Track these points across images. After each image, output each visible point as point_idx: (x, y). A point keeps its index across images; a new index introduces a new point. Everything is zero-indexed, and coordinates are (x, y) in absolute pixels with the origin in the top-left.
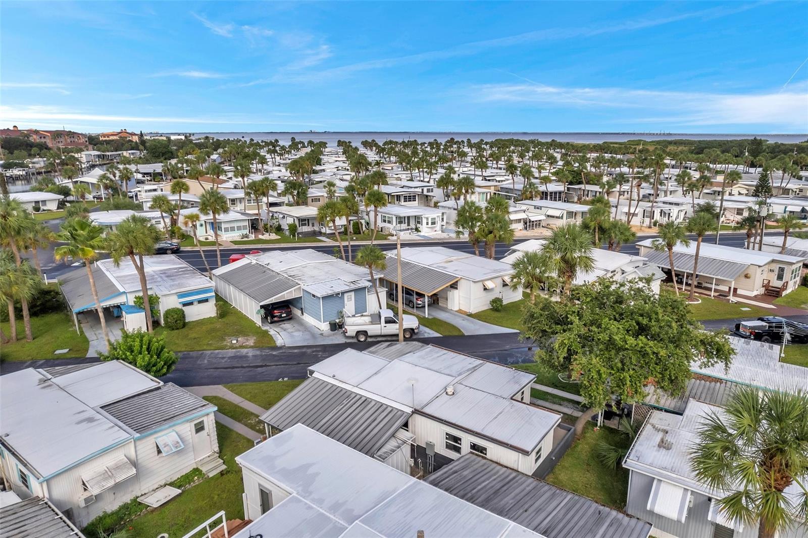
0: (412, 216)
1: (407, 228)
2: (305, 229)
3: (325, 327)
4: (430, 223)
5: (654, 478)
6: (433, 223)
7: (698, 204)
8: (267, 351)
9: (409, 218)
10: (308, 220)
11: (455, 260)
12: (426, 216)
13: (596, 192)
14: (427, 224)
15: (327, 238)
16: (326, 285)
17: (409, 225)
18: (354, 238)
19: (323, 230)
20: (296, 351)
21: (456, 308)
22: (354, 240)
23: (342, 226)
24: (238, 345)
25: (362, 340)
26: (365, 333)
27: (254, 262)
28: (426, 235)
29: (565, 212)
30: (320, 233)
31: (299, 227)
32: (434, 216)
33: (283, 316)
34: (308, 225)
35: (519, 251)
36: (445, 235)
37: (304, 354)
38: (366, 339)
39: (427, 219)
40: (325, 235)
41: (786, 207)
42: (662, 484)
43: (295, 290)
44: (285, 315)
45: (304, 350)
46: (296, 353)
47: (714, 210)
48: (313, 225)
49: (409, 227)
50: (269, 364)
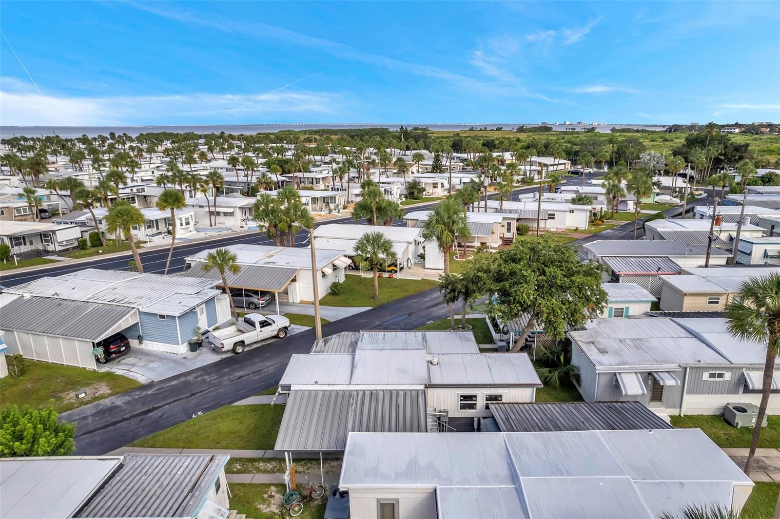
0: (161, 219)
1: (157, 232)
2: (24, 249)
3: (183, 349)
4: (184, 224)
5: (615, 373)
6: (188, 223)
7: (408, 182)
8: (138, 393)
9: (157, 221)
10: (24, 238)
11: (275, 253)
12: (180, 216)
13: (312, 178)
14: (182, 225)
15: (59, 256)
16: (169, 302)
17: (158, 229)
18: (100, 251)
19: (51, 248)
20: (174, 383)
21: (299, 301)
22: (101, 254)
23: (75, 239)
24: (89, 398)
25: (240, 351)
26: (242, 343)
27: (27, 296)
28: (183, 236)
29: (310, 198)
30: (47, 252)
31: (13, 247)
32: (187, 215)
33: (122, 349)
34: (25, 244)
35: (318, 237)
36: (202, 235)
37: (187, 384)
38: (243, 350)
39: (181, 219)
40: (54, 253)
41: (461, 180)
42: (622, 375)
43: (131, 316)
44: (124, 348)
45: (183, 379)
46: (176, 385)
47: (419, 186)
48: (31, 243)
49: (159, 231)
50: (160, 405)
